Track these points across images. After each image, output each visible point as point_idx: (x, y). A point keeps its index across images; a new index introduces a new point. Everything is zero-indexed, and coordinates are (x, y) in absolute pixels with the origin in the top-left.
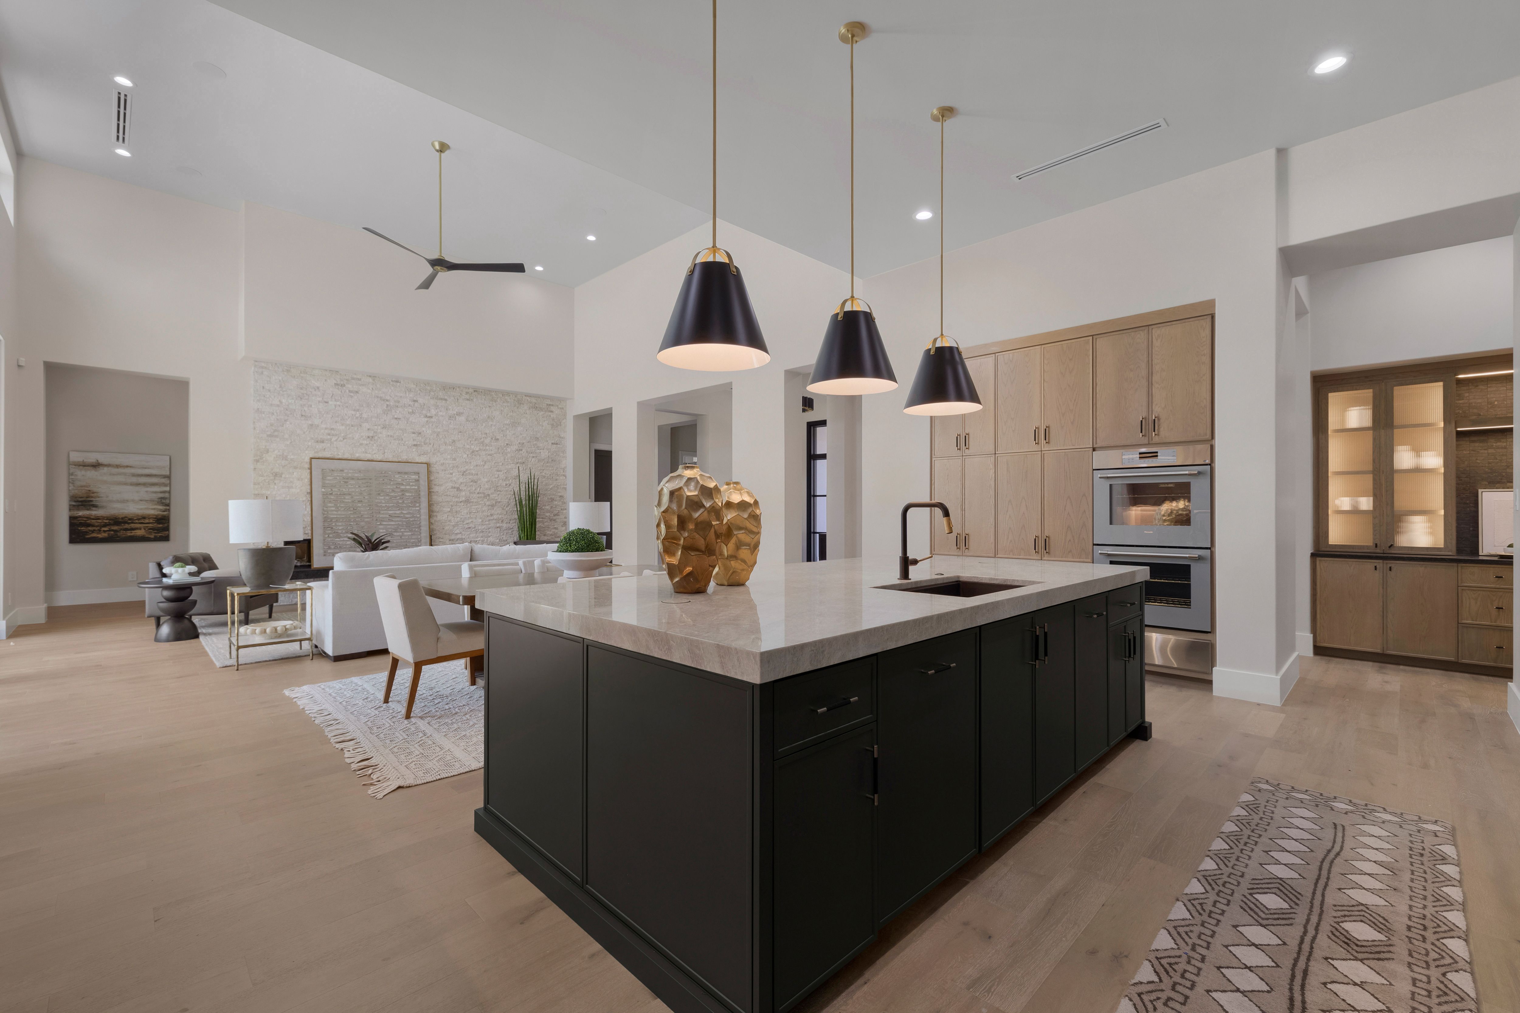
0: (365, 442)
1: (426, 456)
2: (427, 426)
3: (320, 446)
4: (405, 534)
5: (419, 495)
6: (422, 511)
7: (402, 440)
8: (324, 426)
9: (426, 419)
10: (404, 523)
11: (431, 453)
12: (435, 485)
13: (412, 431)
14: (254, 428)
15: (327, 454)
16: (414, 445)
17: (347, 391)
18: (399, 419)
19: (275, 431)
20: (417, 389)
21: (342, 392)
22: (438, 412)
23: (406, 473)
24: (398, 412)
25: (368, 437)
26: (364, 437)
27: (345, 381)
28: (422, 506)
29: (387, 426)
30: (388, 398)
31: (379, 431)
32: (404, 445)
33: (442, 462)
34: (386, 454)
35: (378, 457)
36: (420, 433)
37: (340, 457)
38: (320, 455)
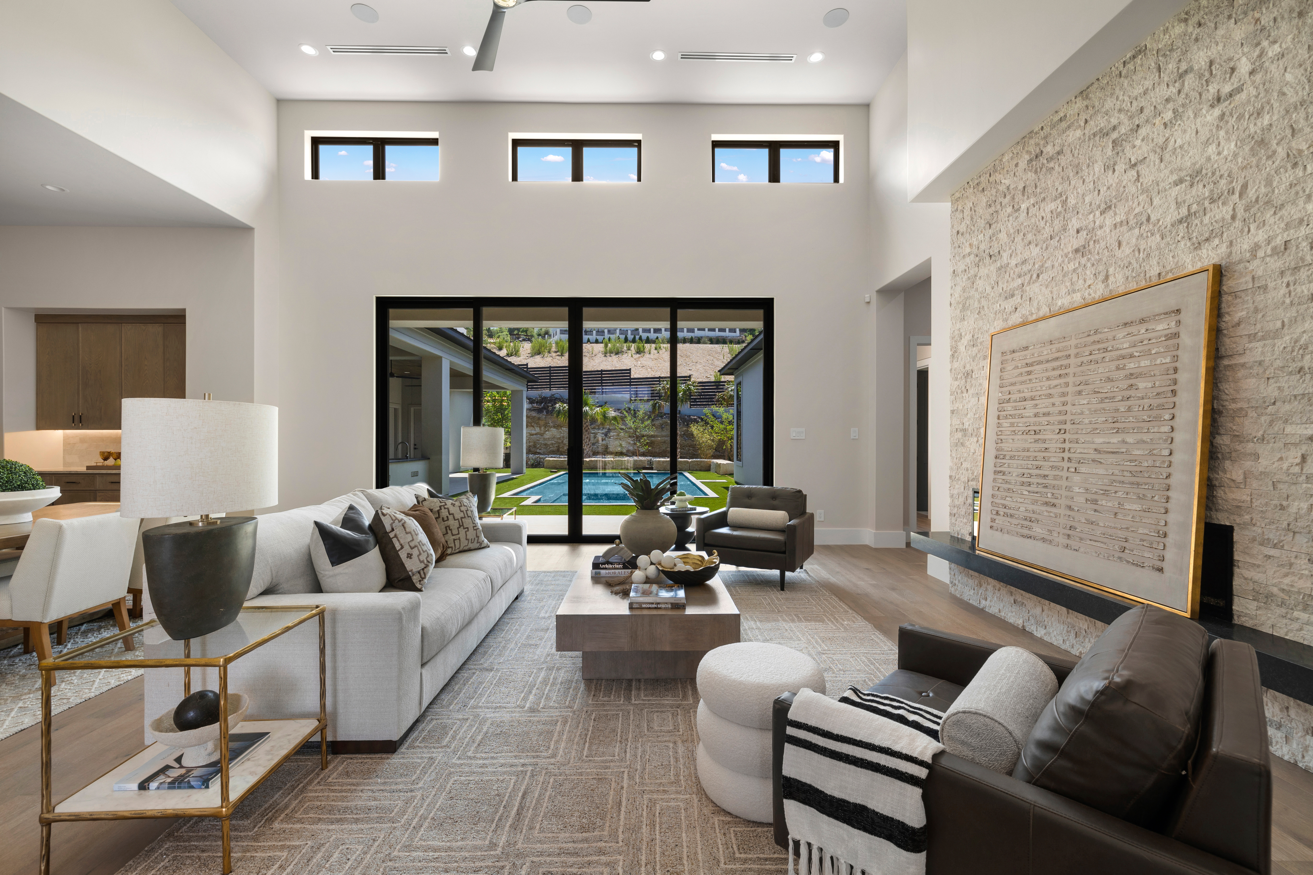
0: (1071, 266)
1: (1216, 241)
2: (1222, 133)
3: (1009, 305)
4: (1127, 506)
5: (1175, 382)
6: (1179, 437)
7: (1148, 219)
8: (1013, 262)
9: (1217, 112)
10: (1126, 474)
11: (1238, 224)
12: (1252, 337)
13: (1175, 177)
14: (951, 304)
15: (1016, 319)
16: (1180, 221)
17: (1045, 161)
18: (1141, 161)
19: (967, 298)
20: (1190, 29)
21: (1036, 172)
22: (1260, 56)
23: (1143, 321)
24: (1138, 143)
25: (1077, 251)
26: (1070, 255)
27: (1042, 142)
28: (1177, 423)
29: (1114, 201)
30: (1114, 121)
31: (1097, 223)
32: (1152, 234)
33: (1279, 241)
34: (1111, 279)
35: (1093, 295)
36: (1199, 172)
37: (1034, 317)
38: (1010, 323)
